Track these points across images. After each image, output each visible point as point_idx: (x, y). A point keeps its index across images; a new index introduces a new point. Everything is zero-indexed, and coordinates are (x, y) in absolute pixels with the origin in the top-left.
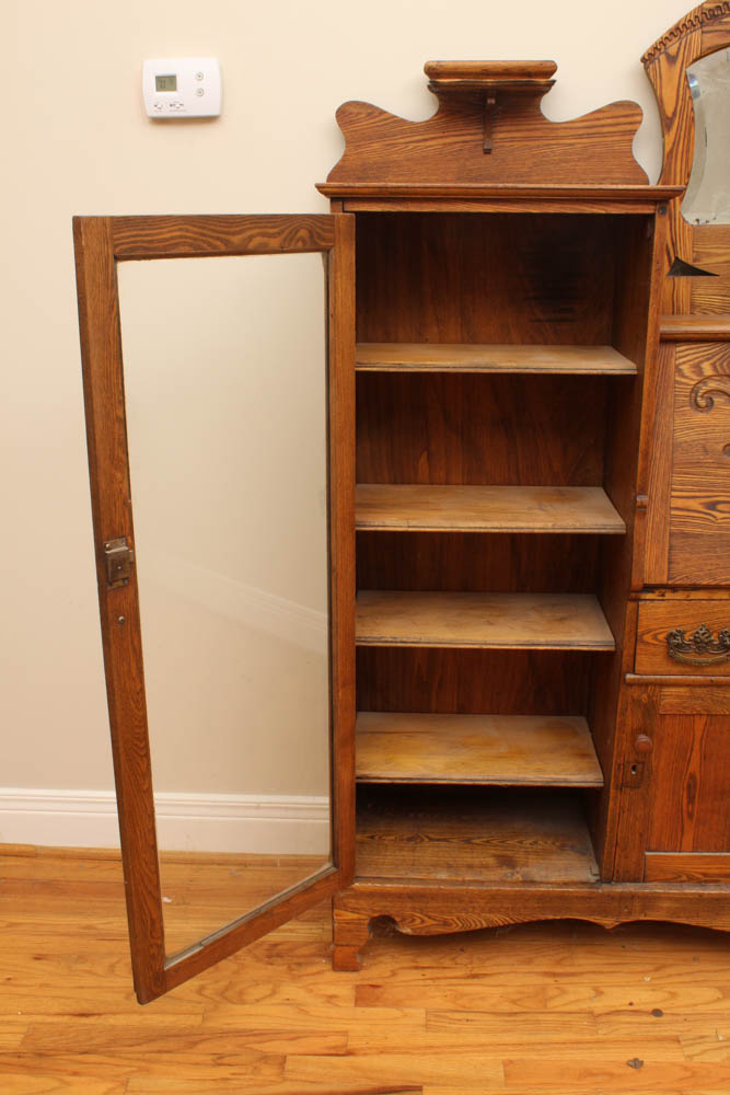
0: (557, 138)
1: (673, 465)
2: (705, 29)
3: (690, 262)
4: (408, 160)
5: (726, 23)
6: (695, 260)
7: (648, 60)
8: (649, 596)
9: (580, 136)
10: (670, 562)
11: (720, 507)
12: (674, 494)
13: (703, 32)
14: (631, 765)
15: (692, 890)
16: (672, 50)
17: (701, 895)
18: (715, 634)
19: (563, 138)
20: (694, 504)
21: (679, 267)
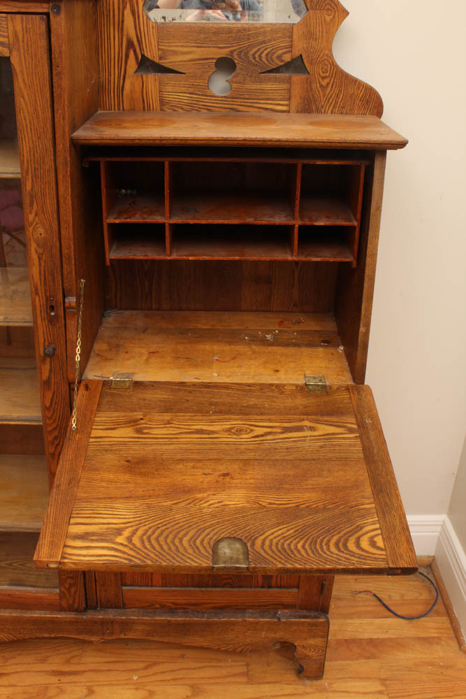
3: (156, 60)
6: (161, 58)
21: (146, 65)
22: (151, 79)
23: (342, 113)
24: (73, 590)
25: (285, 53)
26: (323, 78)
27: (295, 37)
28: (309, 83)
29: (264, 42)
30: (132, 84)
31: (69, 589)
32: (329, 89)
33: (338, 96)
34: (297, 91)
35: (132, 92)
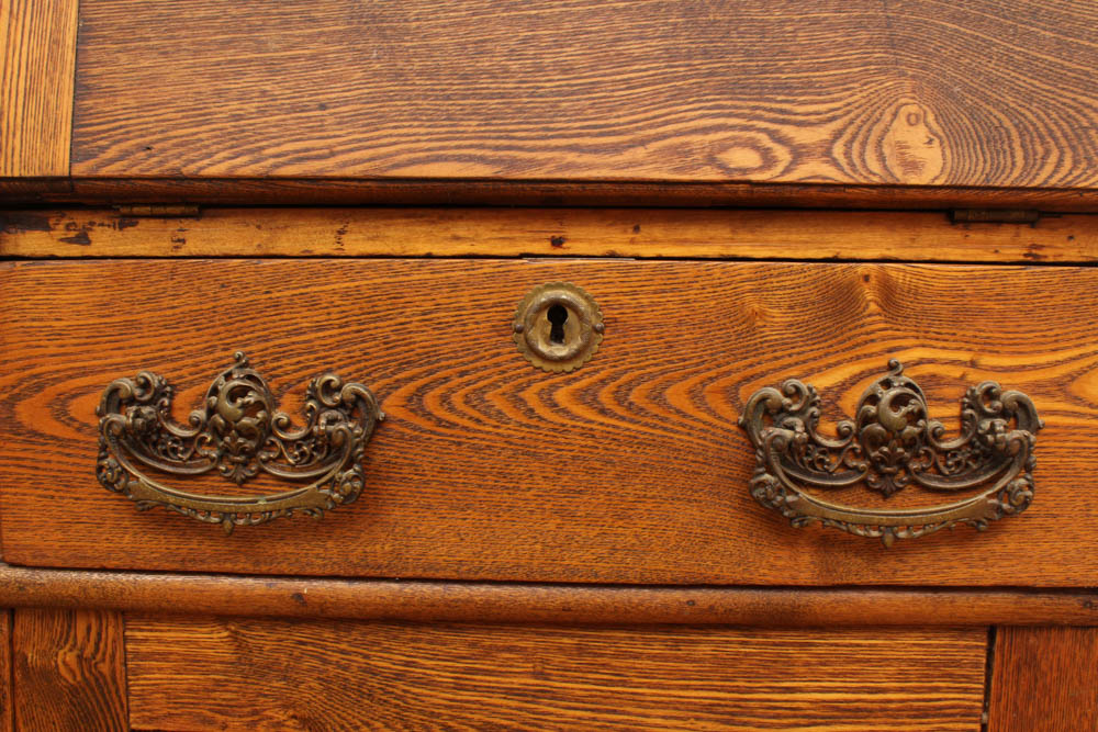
8: (31, 242)
10: (81, 89)
18: (289, 400)
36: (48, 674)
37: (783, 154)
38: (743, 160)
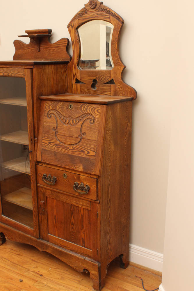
0: (51, 48)
1: (43, 131)
2: (79, 19)
3: (80, 80)
4: (26, 53)
5: (83, 17)
7: (68, 27)
8: (40, 164)
9: (55, 47)
10: (41, 156)
11: (51, 144)
12: (43, 139)
13: (78, 20)
14: (42, 208)
15: (56, 247)
16: (72, 25)
17: (57, 249)
18: (52, 177)
19: (53, 47)
20: (47, 142)
21: (77, 82)
22: (79, 85)
23: (124, 96)
24: (36, 230)
25: (109, 78)
26: (119, 85)
27: (111, 73)
28: (115, 87)
29: (104, 75)
30: (74, 86)
31: (35, 229)
32: (121, 89)
33: (123, 91)
34: (112, 89)
35: (74, 88)
36: (42, 192)
37: (75, 168)
38: (73, 168)
